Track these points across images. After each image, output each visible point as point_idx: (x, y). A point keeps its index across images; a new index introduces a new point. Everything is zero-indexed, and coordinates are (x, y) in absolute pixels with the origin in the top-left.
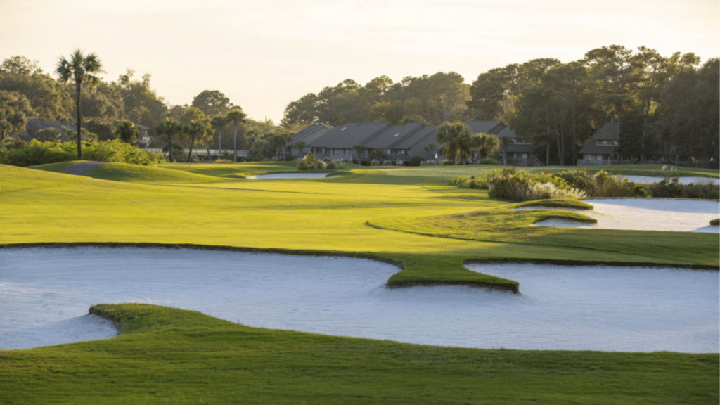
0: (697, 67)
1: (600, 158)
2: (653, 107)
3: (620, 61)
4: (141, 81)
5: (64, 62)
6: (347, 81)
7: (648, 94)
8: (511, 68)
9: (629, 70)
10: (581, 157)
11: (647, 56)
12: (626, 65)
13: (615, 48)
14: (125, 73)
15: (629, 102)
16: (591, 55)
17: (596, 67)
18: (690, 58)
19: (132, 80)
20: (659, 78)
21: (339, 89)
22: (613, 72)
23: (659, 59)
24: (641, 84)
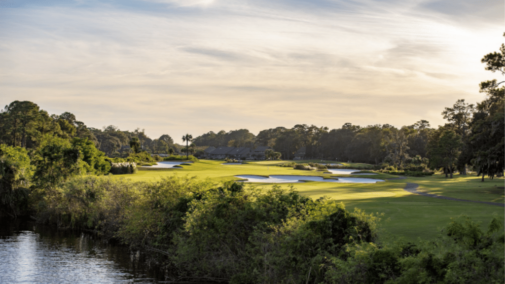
0: (329, 131)
1: (300, 158)
2: (315, 142)
3: (305, 129)
4: (142, 131)
5: (184, 136)
6: (211, 132)
7: (314, 139)
8: (270, 130)
9: (308, 131)
10: (294, 157)
11: (313, 127)
12: (307, 130)
13: (304, 125)
14: (136, 129)
15: (308, 141)
16: (296, 126)
17: (298, 131)
18: (326, 128)
19: (139, 131)
20: (317, 134)
21: (208, 134)
22: (303, 132)
23: (317, 128)
24: (312, 136)
